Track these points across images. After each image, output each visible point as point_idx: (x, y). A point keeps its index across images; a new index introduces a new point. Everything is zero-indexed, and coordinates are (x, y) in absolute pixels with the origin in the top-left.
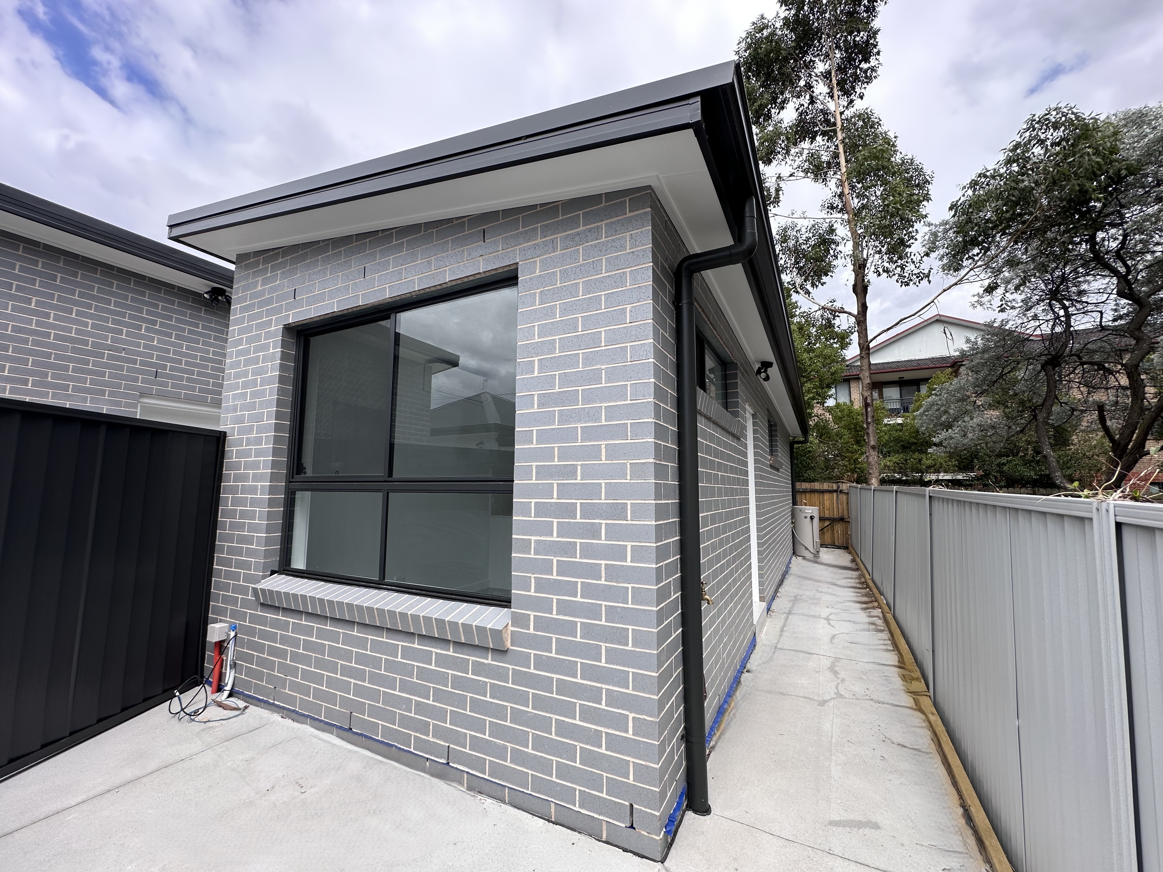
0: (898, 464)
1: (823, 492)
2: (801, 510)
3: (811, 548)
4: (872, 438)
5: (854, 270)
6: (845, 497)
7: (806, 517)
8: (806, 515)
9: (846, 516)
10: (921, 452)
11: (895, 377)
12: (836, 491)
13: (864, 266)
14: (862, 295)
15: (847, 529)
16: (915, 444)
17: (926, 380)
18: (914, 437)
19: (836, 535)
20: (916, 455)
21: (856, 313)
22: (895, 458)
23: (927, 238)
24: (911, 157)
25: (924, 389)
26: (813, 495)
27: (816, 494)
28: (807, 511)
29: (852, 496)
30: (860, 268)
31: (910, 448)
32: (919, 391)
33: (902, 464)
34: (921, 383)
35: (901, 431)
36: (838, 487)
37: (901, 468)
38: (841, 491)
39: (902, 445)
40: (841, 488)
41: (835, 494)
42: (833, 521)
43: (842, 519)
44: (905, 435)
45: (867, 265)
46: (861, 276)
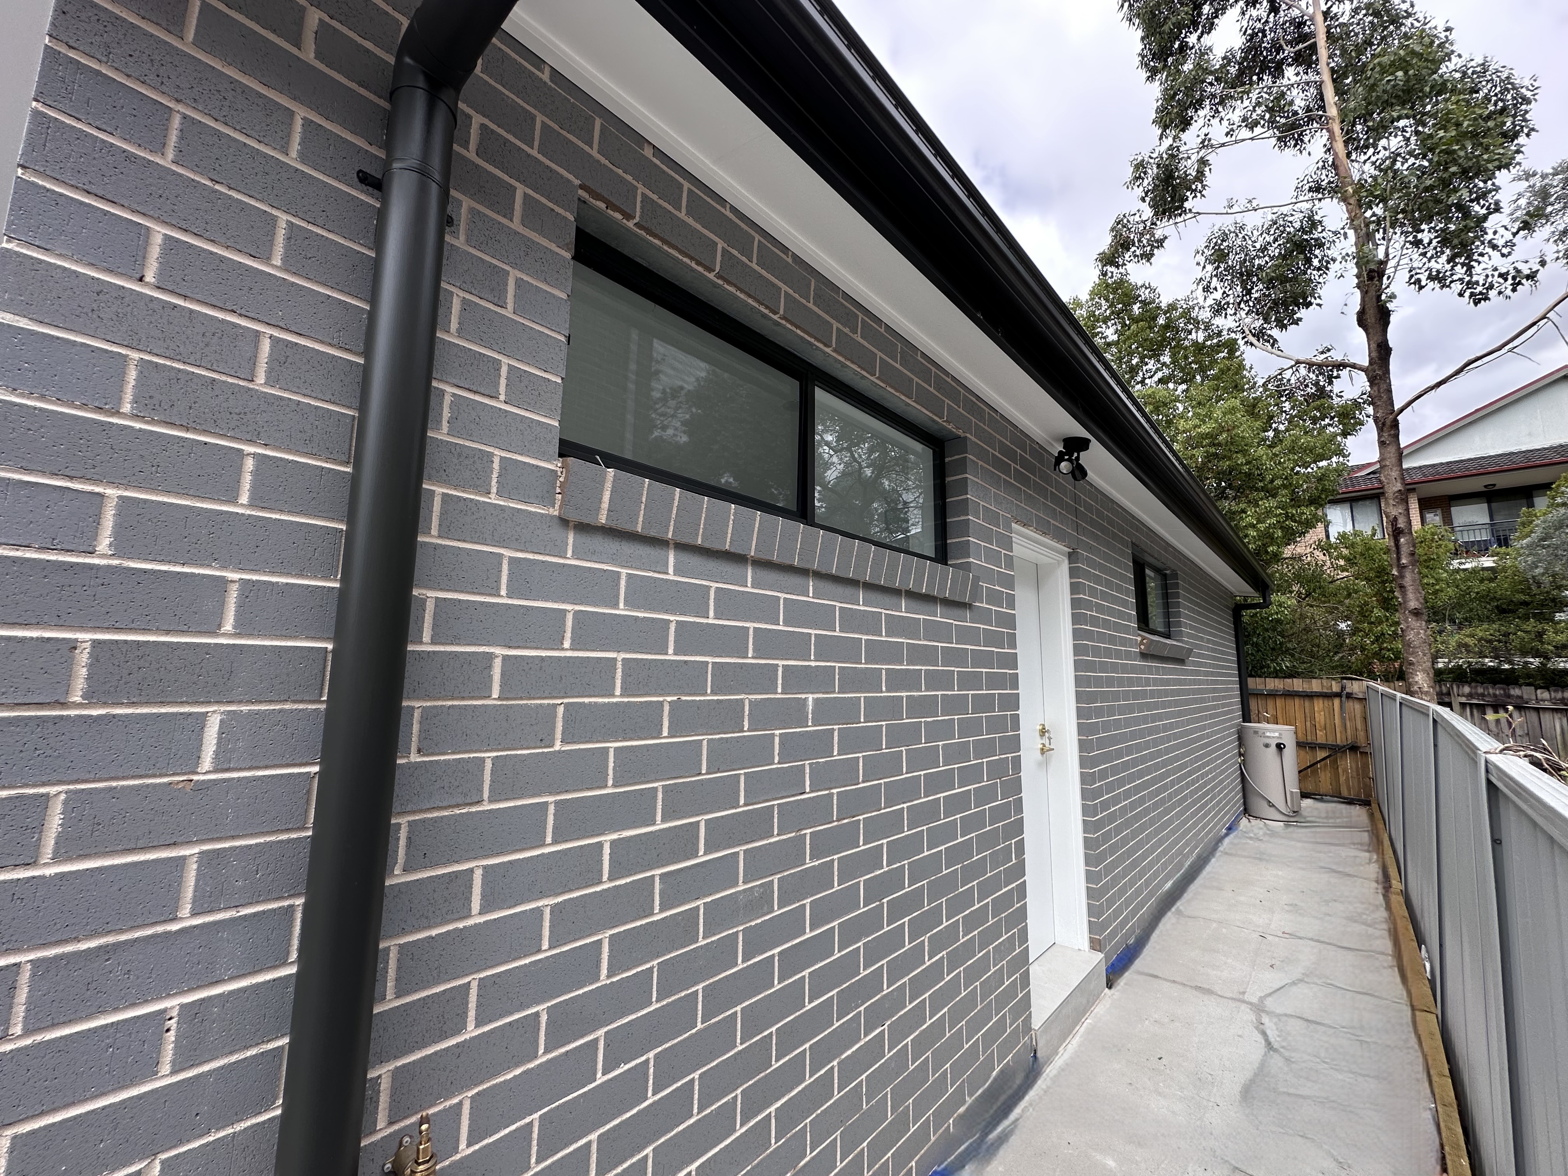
0: (1490, 642)
1: (1310, 696)
2: (1256, 732)
3: (1280, 803)
4: (1410, 595)
5: (1358, 286)
6: (1358, 706)
7: (1267, 746)
8: (1267, 741)
9: (1361, 741)
10: (1541, 618)
11: (1477, 485)
12: (1338, 695)
13: (1381, 274)
14: (1379, 328)
15: (1365, 767)
16: (1525, 604)
17: (1547, 486)
18: (1522, 592)
19: (1342, 779)
20: (1531, 625)
21: (1365, 363)
22: (1482, 631)
23: (1523, 202)
24: (1481, 62)
25: (1541, 503)
26: (1289, 702)
27: (1297, 701)
28: (1268, 734)
29: (1375, 706)
30: (1371, 278)
31: (1513, 611)
32: (1531, 505)
33: (1499, 641)
34: (1534, 493)
35: (1491, 580)
36: (1343, 688)
37: (1495, 649)
38: (1349, 696)
39: (1497, 607)
40: (1348, 690)
41: (1337, 701)
42: (1335, 751)
43: (1353, 748)
44: (1502, 588)
45: (1387, 272)
46: (1372, 293)
